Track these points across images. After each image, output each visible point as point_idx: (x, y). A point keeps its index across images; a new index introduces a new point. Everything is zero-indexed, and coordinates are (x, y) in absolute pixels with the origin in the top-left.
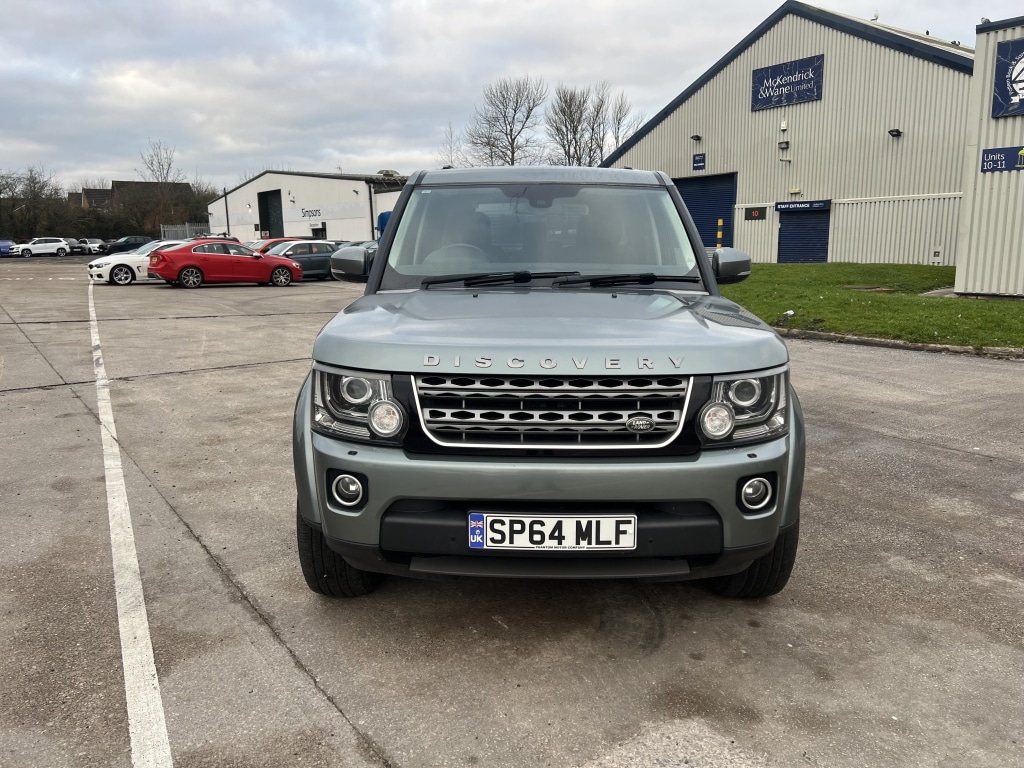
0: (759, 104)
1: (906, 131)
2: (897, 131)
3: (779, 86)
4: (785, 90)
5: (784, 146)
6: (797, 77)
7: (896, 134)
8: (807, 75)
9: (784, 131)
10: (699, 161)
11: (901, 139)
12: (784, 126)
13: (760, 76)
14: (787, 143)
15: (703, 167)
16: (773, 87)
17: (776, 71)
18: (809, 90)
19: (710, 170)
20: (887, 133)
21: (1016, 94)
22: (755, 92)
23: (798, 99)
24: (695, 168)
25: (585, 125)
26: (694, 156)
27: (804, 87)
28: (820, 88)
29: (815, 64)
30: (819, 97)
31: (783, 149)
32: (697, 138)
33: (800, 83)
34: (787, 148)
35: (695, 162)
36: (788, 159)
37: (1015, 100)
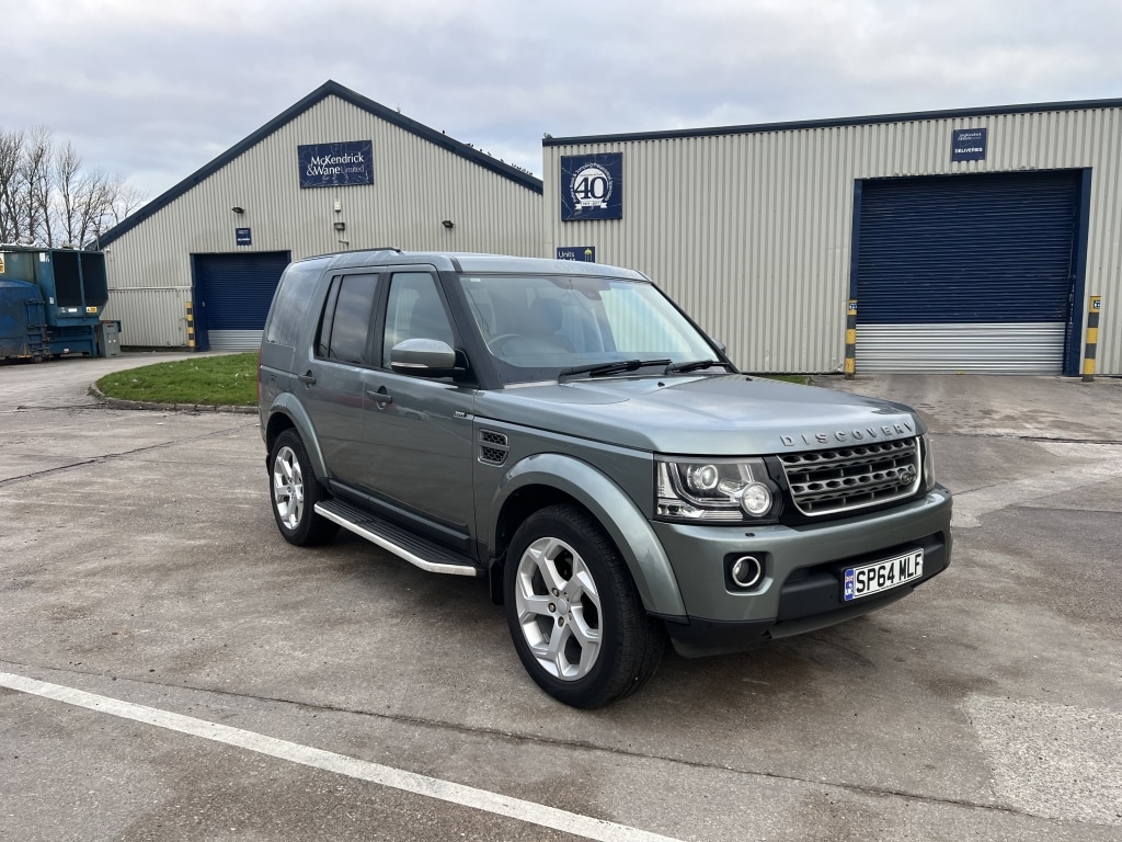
0: (308, 181)
1: (457, 223)
2: (450, 222)
3: (328, 166)
4: (335, 170)
5: (340, 227)
6: (346, 159)
7: (449, 225)
8: (357, 159)
9: (338, 211)
10: (244, 235)
11: (453, 230)
12: (337, 207)
13: (306, 153)
14: (343, 224)
15: (249, 243)
16: (320, 166)
17: (323, 150)
18: (360, 173)
19: (257, 246)
20: (440, 224)
21: (578, 202)
22: (303, 169)
23: (350, 181)
24: (239, 243)
25: (19, 177)
26: (237, 230)
27: (355, 169)
28: (371, 173)
29: (364, 148)
30: (371, 182)
31: (339, 230)
32: (240, 211)
33: (350, 165)
34: (343, 229)
35: (238, 236)
36: (345, 240)
37: (579, 207)
